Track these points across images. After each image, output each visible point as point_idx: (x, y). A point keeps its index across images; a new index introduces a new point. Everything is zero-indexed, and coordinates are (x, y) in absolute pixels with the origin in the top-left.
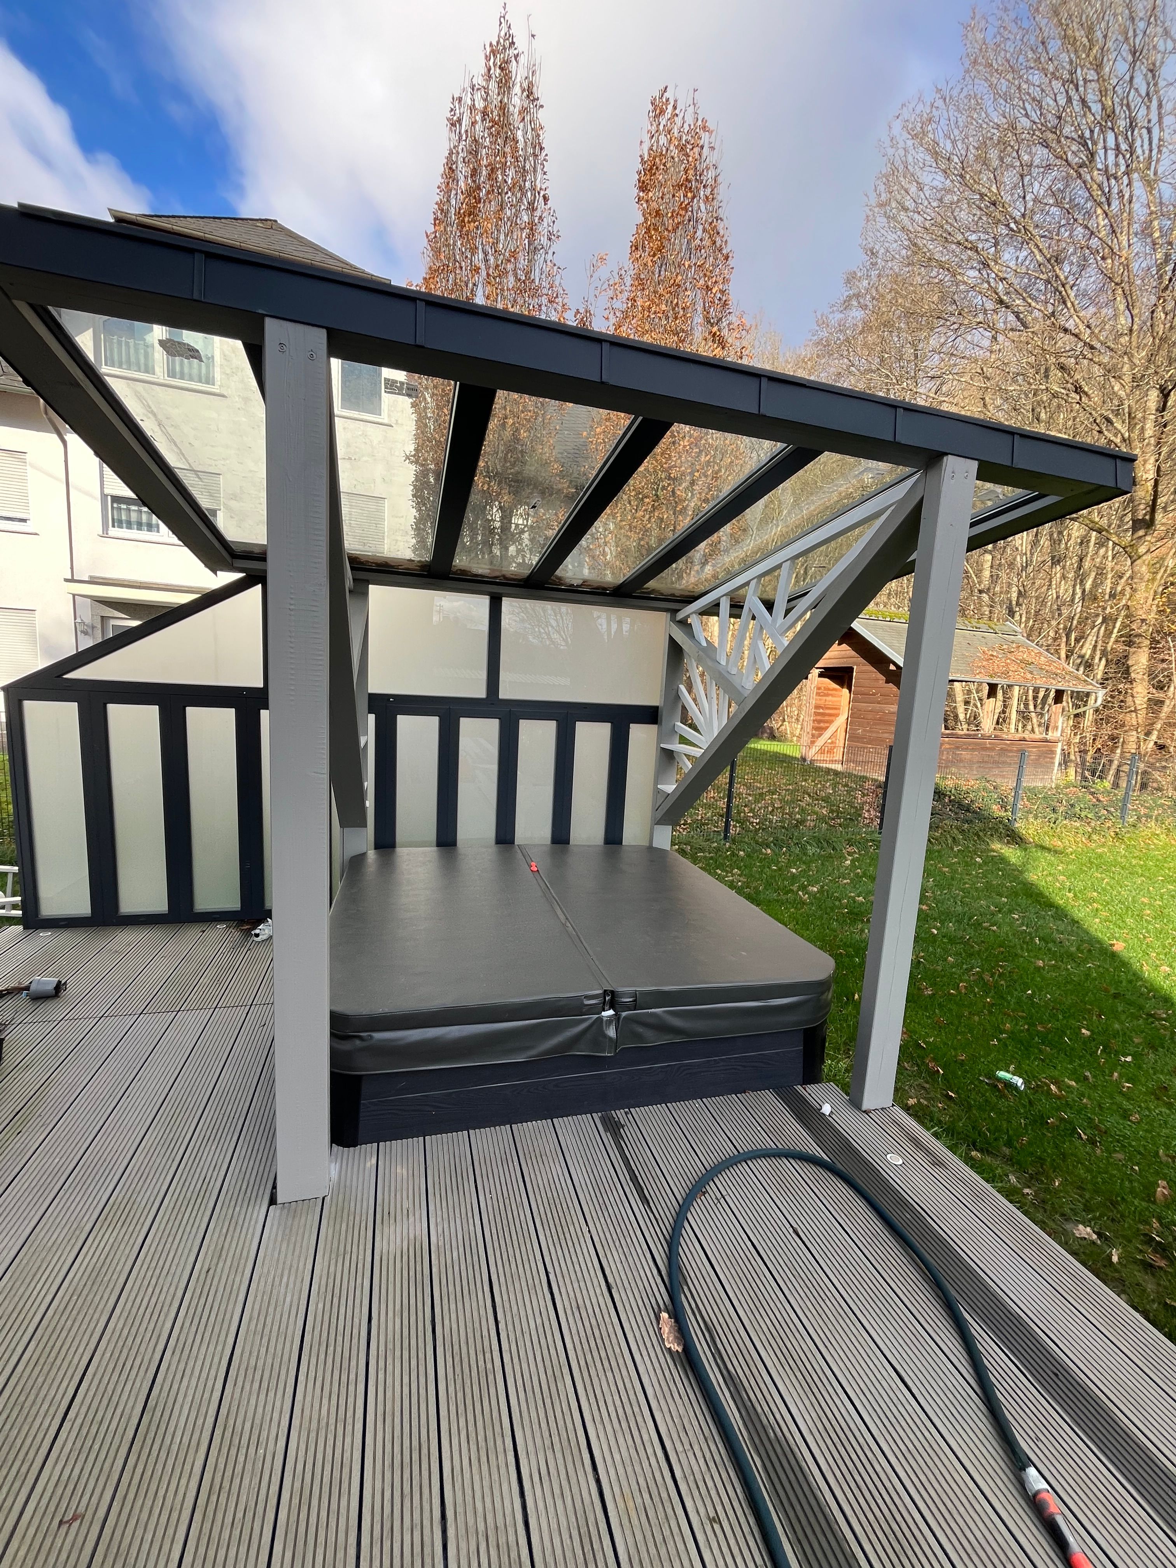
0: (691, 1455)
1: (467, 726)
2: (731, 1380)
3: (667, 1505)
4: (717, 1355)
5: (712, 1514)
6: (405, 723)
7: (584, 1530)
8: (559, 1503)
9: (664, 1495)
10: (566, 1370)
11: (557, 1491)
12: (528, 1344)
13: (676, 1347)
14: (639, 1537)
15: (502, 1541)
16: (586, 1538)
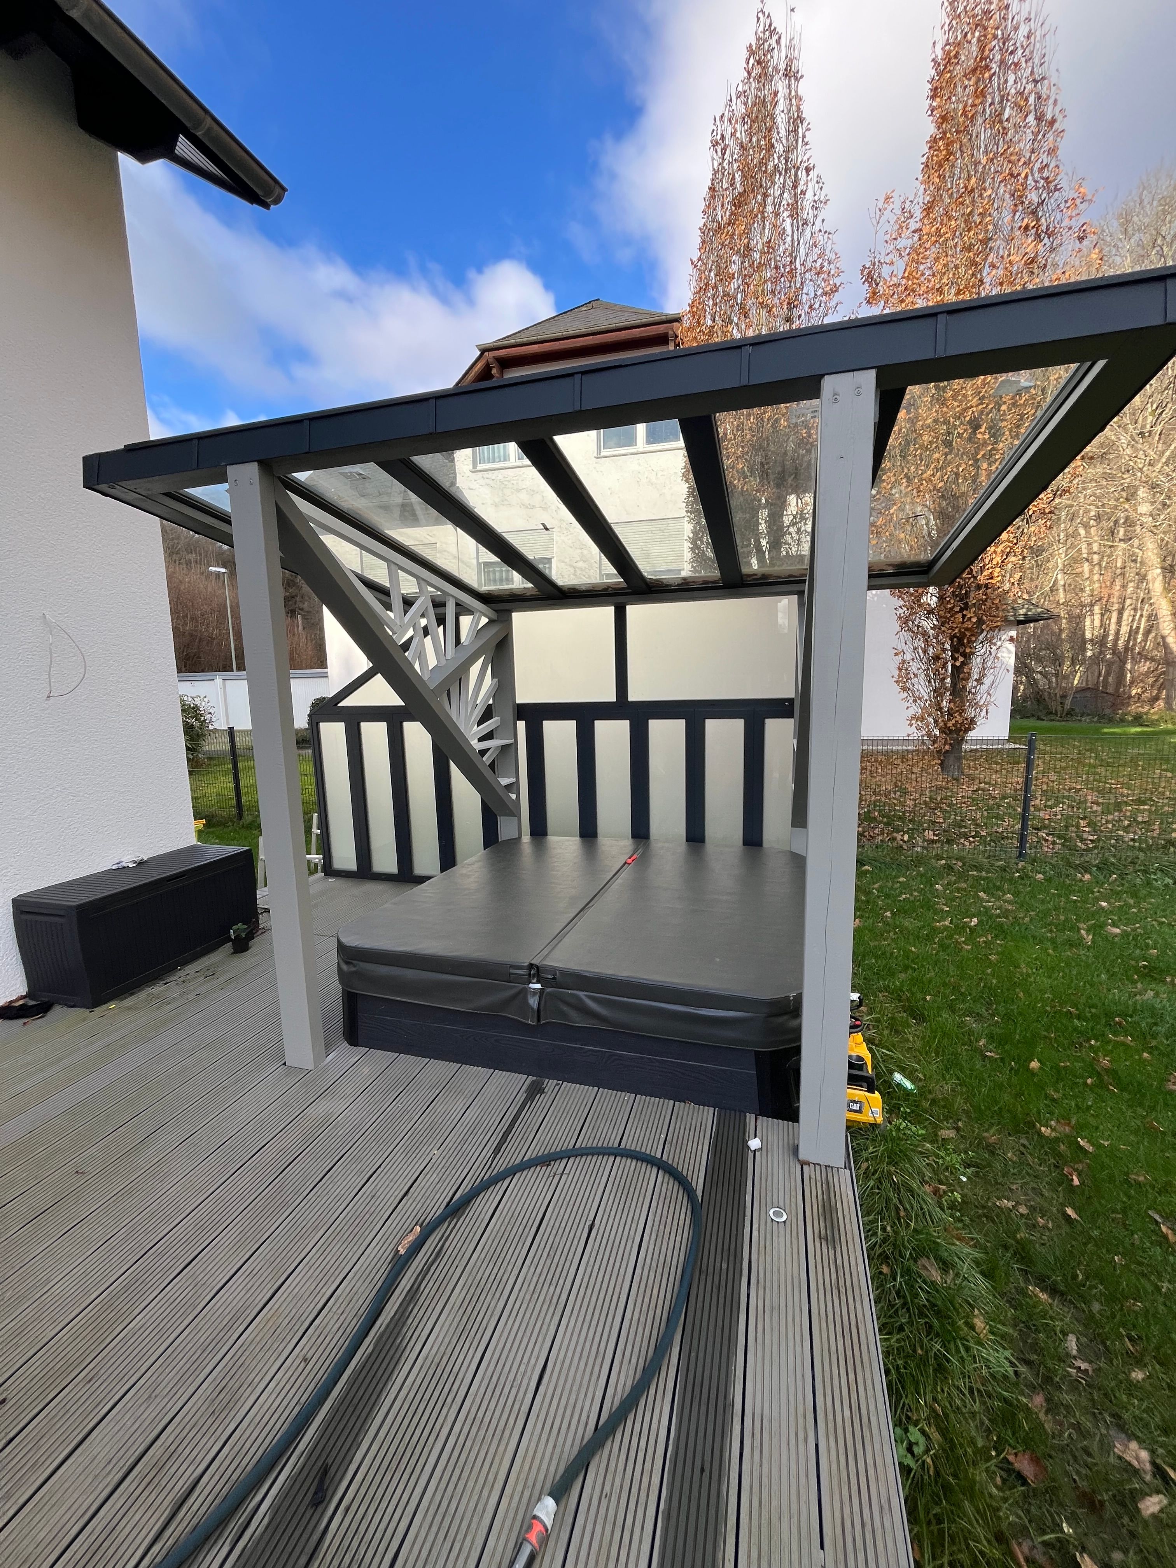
0: (336, 1317)
1: (603, 728)
2: (413, 1294)
3: (291, 1334)
4: (424, 1273)
5: (309, 1356)
6: (550, 728)
7: (238, 1314)
8: (243, 1292)
9: (296, 1328)
10: (325, 1228)
11: (249, 1286)
12: (323, 1201)
13: (402, 1251)
14: (258, 1339)
15: (200, 1291)
16: (235, 1318)
